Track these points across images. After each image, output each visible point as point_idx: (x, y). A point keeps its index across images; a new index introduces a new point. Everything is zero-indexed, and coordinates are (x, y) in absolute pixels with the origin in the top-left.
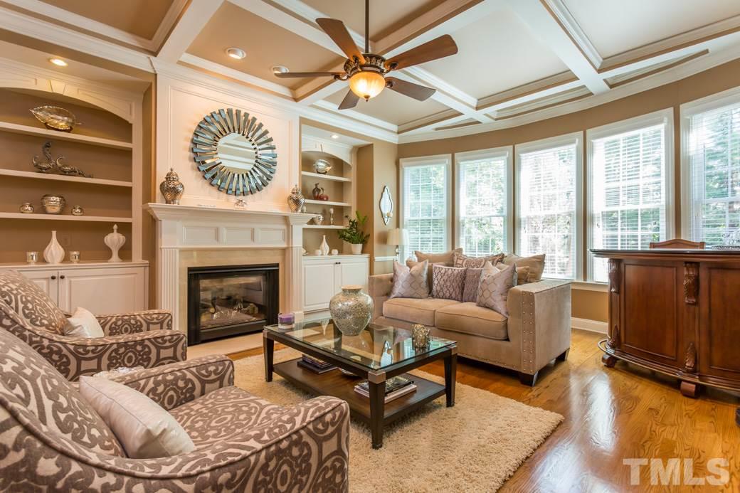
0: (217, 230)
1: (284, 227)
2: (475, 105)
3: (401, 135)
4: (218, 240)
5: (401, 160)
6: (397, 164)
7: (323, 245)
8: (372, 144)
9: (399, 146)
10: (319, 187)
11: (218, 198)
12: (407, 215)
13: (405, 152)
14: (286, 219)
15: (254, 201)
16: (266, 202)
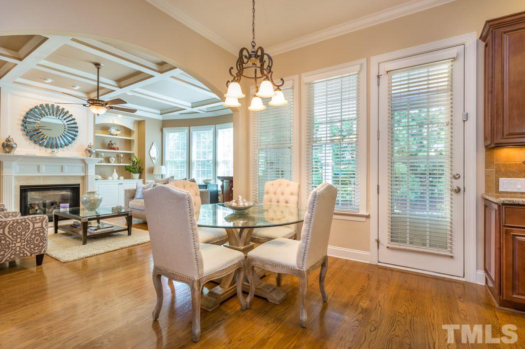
0: (39, 167)
1: (83, 165)
2: (191, 106)
3: (164, 115)
4: (39, 172)
5: (164, 128)
6: (162, 131)
7: (114, 174)
8: (144, 120)
9: (163, 120)
10: (112, 142)
11: (40, 150)
12: (167, 158)
13: (166, 124)
14: (83, 161)
15: (63, 151)
16: (72, 152)
